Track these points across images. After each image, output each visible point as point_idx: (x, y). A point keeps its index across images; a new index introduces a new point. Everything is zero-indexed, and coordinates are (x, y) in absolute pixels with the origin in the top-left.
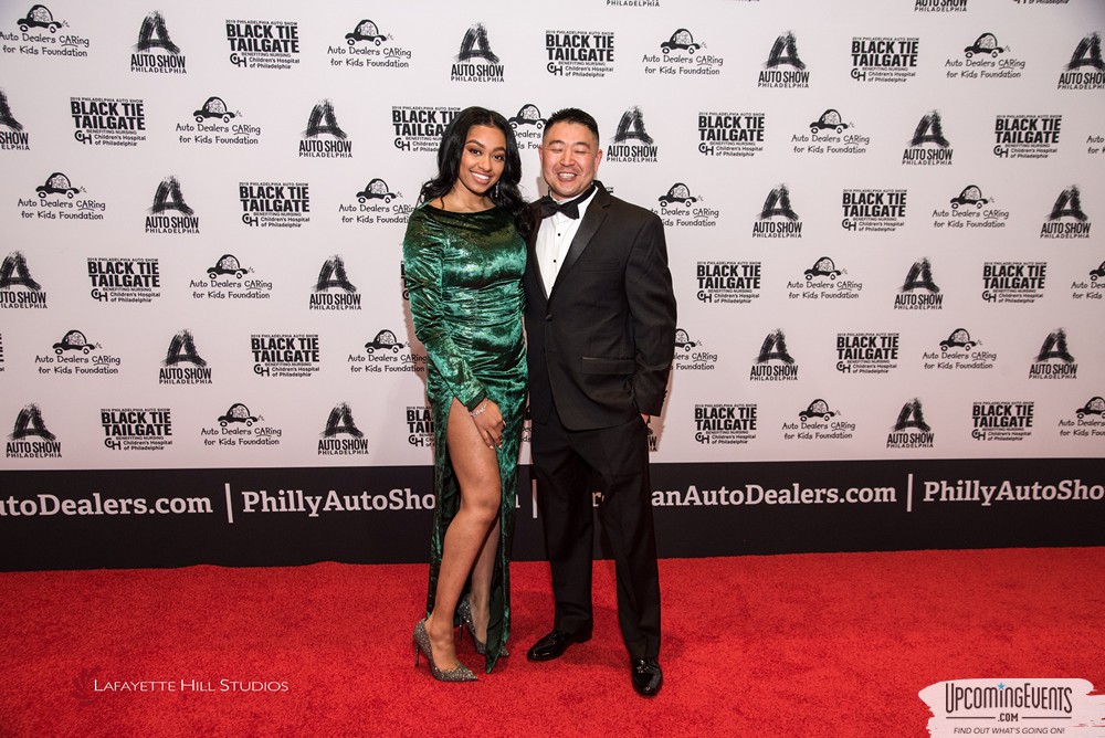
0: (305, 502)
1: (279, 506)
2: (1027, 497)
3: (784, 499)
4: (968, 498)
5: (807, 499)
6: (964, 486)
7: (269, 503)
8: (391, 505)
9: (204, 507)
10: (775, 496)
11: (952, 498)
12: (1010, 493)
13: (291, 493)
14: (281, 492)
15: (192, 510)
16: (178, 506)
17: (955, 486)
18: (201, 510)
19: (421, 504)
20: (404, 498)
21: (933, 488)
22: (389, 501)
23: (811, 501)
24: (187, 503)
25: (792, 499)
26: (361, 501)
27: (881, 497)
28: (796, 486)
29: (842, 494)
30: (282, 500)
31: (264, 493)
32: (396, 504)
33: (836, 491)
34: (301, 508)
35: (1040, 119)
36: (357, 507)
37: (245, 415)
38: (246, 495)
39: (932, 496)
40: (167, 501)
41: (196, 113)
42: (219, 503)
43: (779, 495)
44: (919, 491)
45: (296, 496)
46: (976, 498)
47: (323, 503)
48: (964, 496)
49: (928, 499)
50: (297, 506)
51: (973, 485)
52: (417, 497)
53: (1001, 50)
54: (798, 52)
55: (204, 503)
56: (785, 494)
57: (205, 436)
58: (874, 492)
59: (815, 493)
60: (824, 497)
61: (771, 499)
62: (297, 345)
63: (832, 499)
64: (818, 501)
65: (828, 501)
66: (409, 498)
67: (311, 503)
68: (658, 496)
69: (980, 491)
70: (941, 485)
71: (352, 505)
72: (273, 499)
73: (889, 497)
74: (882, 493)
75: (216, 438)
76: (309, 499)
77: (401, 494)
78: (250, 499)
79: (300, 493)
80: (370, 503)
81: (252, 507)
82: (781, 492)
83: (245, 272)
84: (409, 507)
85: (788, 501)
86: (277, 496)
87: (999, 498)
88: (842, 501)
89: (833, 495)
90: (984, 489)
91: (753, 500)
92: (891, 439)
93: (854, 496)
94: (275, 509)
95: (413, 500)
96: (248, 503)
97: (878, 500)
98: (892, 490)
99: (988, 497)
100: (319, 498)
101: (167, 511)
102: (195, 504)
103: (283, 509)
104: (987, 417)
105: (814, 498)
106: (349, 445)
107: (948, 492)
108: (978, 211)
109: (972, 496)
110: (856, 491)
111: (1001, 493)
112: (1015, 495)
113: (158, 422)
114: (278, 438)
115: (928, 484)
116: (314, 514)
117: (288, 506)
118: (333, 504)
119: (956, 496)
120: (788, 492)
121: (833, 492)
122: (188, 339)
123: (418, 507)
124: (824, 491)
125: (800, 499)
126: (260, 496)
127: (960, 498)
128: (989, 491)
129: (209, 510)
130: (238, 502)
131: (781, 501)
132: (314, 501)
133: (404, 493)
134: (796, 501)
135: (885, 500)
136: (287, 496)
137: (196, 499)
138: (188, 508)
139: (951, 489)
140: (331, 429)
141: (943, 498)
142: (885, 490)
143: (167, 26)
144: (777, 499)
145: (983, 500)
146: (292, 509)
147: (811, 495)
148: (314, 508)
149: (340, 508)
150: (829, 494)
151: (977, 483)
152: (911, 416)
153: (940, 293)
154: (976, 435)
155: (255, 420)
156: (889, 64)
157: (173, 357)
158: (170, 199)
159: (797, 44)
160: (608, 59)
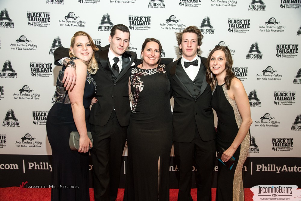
1: (40, 168)
2: (292, 171)
4: (272, 170)
6: (270, 166)
7: (37, 166)
9: (16, 167)
11: (266, 170)
12: (286, 169)
13: (44, 163)
14: (41, 163)
15: (12, 168)
16: (7, 167)
17: (267, 166)
18: (14, 168)
21: (259, 167)
24: (10, 166)
30: (41, 165)
31: (35, 163)
34: (48, 169)
35: (291, 45)
37: (30, 137)
38: (30, 163)
39: (259, 169)
40: (3, 165)
41: (17, 40)
42: (21, 166)
44: (255, 168)
45: (46, 164)
46: (274, 170)
48: (270, 170)
49: (258, 170)
50: (46, 168)
51: (273, 166)
53: (277, 23)
55: (16, 166)
57: (17, 144)
69: (276, 168)
70: (262, 166)
72: (38, 165)
73: (245, 170)
75: (20, 145)
76: (50, 165)
78: (31, 165)
81: (31, 168)
83: (31, 91)
86: (40, 164)
87: (282, 171)
90: (277, 167)
94: (39, 169)
96: (30, 166)
98: (246, 167)
99: (278, 170)
101: (4, 168)
102: (13, 166)
103: (42, 169)
104: (277, 143)
107: (265, 168)
108: (272, 74)
109: (273, 170)
111: (283, 169)
112: (288, 170)
113: (1, 139)
114: (40, 145)
115: (258, 165)
116: (51, 171)
117: (43, 168)
119: (267, 170)
122: (12, 112)
126: (34, 164)
127: (269, 170)
128: (279, 168)
129: (17, 168)
130: (27, 166)
136: (43, 164)
137: (13, 165)
138: (10, 167)
139: (266, 167)
141: (263, 170)
143: (9, 13)
145: (277, 171)
146: (45, 169)
151: (274, 165)
152: (252, 142)
153: (260, 101)
154: (273, 149)
155: (33, 139)
156: (240, 27)
157: (7, 118)
158: (8, 67)
159: (210, 20)
160: (149, 25)
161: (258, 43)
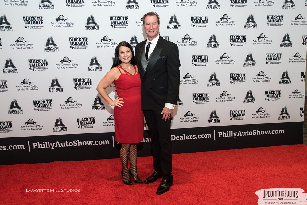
0: (50, 145)
1: (43, 146)
2: (245, 135)
3: (181, 139)
4: (230, 136)
5: (187, 138)
6: (229, 133)
7: (40, 146)
8: (74, 145)
9: (22, 148)
10: (179, 138)
11: (226, 136)
12: (241, 134)
13: (46, 143)
14: (44, 143)
15: (19, 148)
16: (15, 147)
17: (226, 133)
18: (21, 148)
19: (82, 144)
20: (77, 143)
21: (221, 134)
22: (73, 144)
23: (189, 139)
24: (17, 147)
25: (183, 138)
26: (65, 144)
27: (207, 137)
28: (184, 135)
29: (197, 137)
30: (44, 145)
31: (39, 143)
32: (75, 144)
33: (195, 136)
34: (49, 147)
35: (241, 36)
36: (64, 146)
37: (33, 122)
38: (34, 144)
39: (220, 136)
40: (12, 146)
41: (16, 41)
42: (26, 146)
43: (180, 138)
44: (217, 135)
45: (47, 143)
46: (232, 136)
47: (55, 145)
48: (229, 135)
49: (219, 137)
50: (48, 146)
51: (231, 132)
52: (81, 142)
53: (229, 19)
54: (177, 20)
55: (22, 146)
56: (181, 137)
57: (22, 128)
58: (205, 136)
59: (189, 137)
60: (192, 137)
61: (178, 139)
62: (46, 102)
63: (194, 138)
64: (190, 138)
65: (193, 138)
66: (79, 143)
67: (52, 145)
68: (147, 139)
69: (233, 134)
70: (223, 133)
71: (63, 145)
72: (41, 145)
73: (209, 137)
74: (207, 136)
75: (25, 128)
76: (51, 144)
77: (76, 142)
78: (35, 145)
79: (49, 142)
80: (68, 144)
81: (35, 147)
82: (180, 137)
83: (31, 83)
84: (79, 145)
85: (182, 139)
86: (42, 144)
87: (238, 135)
88: (197, 138)
89: (194, 137)
90: (234, 133)
91: (173, 139)
92: (209, 121)
93: (200, 137)
94: (42, 147)
95: (80, 143)
96: (34, 146)
97: (206, 137)
98: (210, 135)
99: (235, 135)
100: (54, 144)
101: (12, 149)
102: (20, 147)
103: (44, 147)
104: (234, 114)
105: (189, 138)
106: (62, 129)
107: (225, 135)
108: (227, 60)
109: (231, 135)
110: (200, 135)
111: (238, 134)
112: (242, 134)
113: (8, 125)
114: (42, 128)
115: (219, 133)
116: (53, 148)
117: (45, 146)
118: (58, 145)
119: (227, 135)
120: (182, 137)
121: (194, 136)
122: (16, 102)
123: (81, 145)
124: (192, 136)
125: (185, 138)
126: (38, 144)
127: (228, 136)
128: (235, 134)
129: (24, 148)
130: (32, 146)
131: (180, 139)
132: (53, 145)
133: (77, 141)
134: (185, 139)
135: (208, 137)
136: (45, 144)
137: (20, 145)
138: (18, 148)
139: (225, 134)
140: (57, 125)
141: (224, 136)
142: (208, 135)
143: (7, 18)
144: (179, 139)
145: (234, 136)
146: (47, 147)
147: (188, 137)
148: (53, 146)
149: (60, 146)
150: (193, 137)
151: (232, 132)
152: (214, 115)
153: (219, 82)
154: (231, 119)
155: (35, 123)
156: (201, 23)
157: (12, 107)
158: (9, 64)
159: (177, 18)
160: (127, 23)
161: (216, 35)
